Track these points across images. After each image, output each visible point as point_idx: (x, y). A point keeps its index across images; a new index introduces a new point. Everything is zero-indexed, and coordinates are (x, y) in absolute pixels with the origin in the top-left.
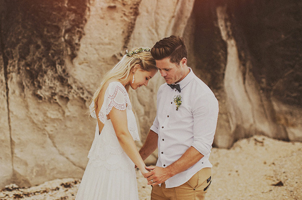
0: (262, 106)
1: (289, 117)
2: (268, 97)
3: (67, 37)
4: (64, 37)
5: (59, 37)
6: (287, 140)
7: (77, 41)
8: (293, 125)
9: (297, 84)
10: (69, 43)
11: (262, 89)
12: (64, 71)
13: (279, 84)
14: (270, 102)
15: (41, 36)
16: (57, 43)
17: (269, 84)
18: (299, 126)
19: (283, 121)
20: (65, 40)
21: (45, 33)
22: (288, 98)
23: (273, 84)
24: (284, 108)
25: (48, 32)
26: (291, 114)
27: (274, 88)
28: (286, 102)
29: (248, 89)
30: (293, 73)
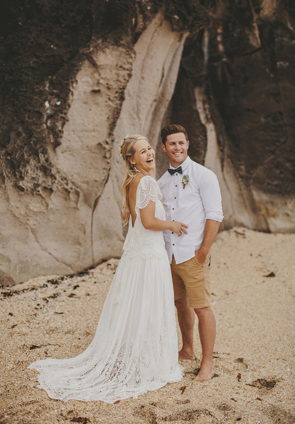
0: (241, 195)
1: (270, 207)
2: (247, 186)
3: (49, 124)
4: (46, 123)
5: (41, 124)
6: (268, 231)
7: (60, 128)
8: (274, 216)
9: (278, 172)
10: (52, 130)
11: (241, 177)
12: (47, 160)
13: (259, 172)
14: (250, 191)
15: (23, 122)
16: (39, 130)
17: (248, 172)
18: (281, 216)
19: (263, 212)
20: (48, 127)
21: (27, 119)
22: (269, 187)
23: (252, 172)
24: (265, 197)
25: (29, 118)
26: (272, 203)
27: (254, 175)
28: (266, 191)
29: (227, 176)
30: (273, 159)
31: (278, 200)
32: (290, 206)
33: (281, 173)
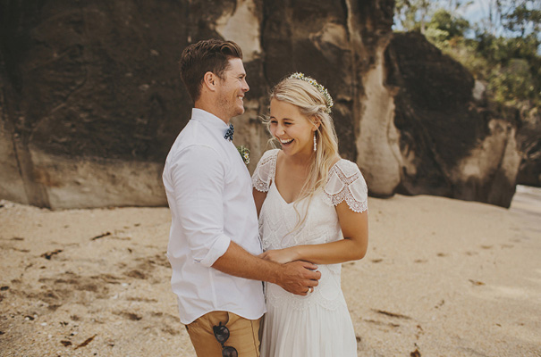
0: (15, 156)
1: (52, 172)
2: (25, 143)
6: (45, 205)
8: (57, 185)
9: (68, 124)
11: (19, 132)
13: (42, 125)
14: (27, 150)
17: (28, 125)
18: (68, 185)
22: (55, 145)
23: (33, 125)
24: (47, 159)
26: (56, 167)
27: (35, 130)
28: (50, 151)
30: (64, 108)
31: (64, 163)
32: (81, 171)
33: (73, 126)
